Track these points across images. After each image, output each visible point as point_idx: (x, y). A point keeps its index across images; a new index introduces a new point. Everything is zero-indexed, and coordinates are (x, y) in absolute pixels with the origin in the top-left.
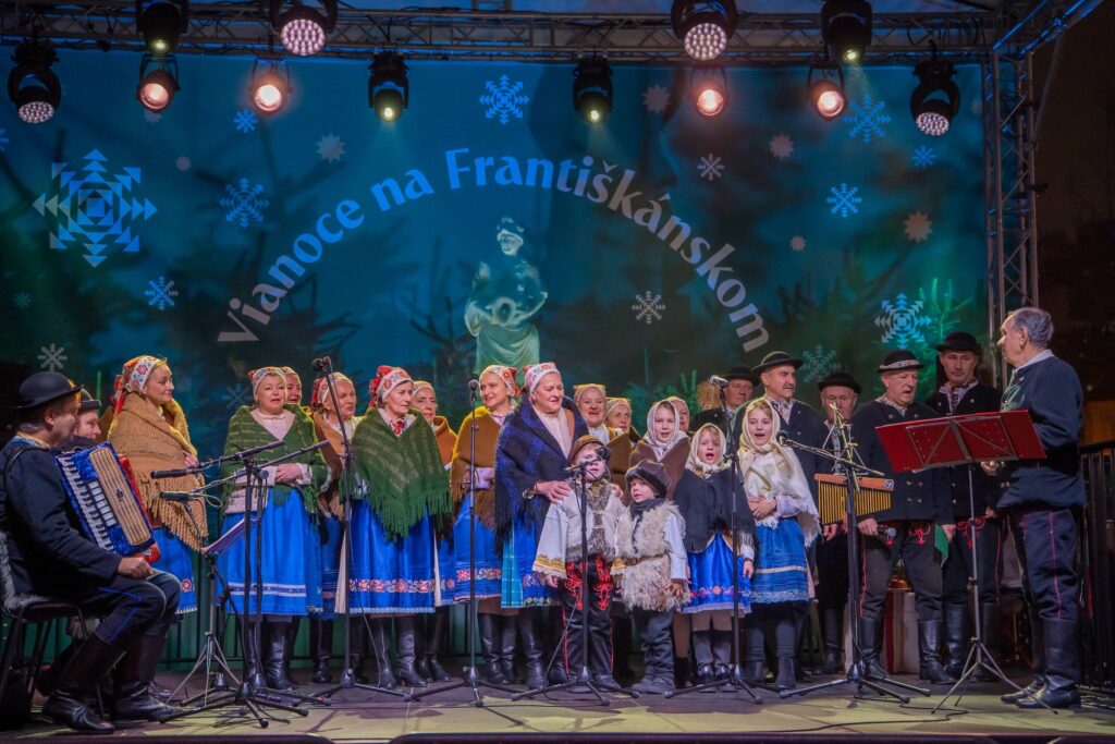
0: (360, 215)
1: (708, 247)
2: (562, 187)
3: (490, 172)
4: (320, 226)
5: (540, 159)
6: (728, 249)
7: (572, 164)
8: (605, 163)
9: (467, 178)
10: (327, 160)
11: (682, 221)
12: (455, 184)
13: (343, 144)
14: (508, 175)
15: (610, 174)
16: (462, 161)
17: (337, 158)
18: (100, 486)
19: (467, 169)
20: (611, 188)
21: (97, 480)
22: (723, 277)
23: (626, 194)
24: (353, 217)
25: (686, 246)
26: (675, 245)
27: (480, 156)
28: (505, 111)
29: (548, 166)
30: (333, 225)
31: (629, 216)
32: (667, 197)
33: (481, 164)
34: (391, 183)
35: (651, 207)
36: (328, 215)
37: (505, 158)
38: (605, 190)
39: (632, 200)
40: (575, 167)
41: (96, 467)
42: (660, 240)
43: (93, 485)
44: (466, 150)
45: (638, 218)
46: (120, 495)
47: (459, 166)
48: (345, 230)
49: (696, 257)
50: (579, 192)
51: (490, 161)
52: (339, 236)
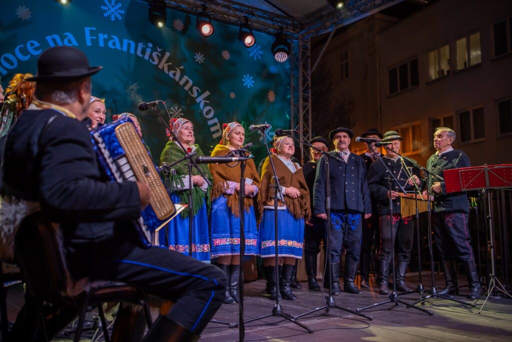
0: (40, 49)
1: (200, 91)
2: (139, 54)
3: (106, 41)
4: (17, 50)
5: (129, 40)
6: (207, 93)
7: (143, 45)
8: (158, 48)
9: (95, 42)
10: (21, 19)
11: (189, 78)
12: (89, 43)
13: (31, 13)
14: (114, 44)
15: (160, 52)
16: (92, 33)
17: (28, 19)
18: (129, 162)
19: (95, 38)
20: (160, 59)
21: (125, 156)
22: (206, 105)
23: (166, 63)
24: (36, 49)
25: (191, 89)
26: (186, 88)
27: (101, 33)
28: (113, 15)
29: (133, 44)
30: (24, 51)
31: (167, 73)
32: (182, 67)
33: (102, 37)
34: (57, 37)
35: (176, 70)
36: (22, 46)
37: (113, 36)
38: (157, 59)
39: (169, 66)
40: (144, 47)
41: (122, 142)
42: (180, 85)
43: (122, 161)
44: (95, 29)
45: (171, 74)
46: (146, 170)
47: (91, 36)
48: (32, 55)
49: (195, 94)
50: (147, 57)
51: (106, 36)
52: (28, 57)
